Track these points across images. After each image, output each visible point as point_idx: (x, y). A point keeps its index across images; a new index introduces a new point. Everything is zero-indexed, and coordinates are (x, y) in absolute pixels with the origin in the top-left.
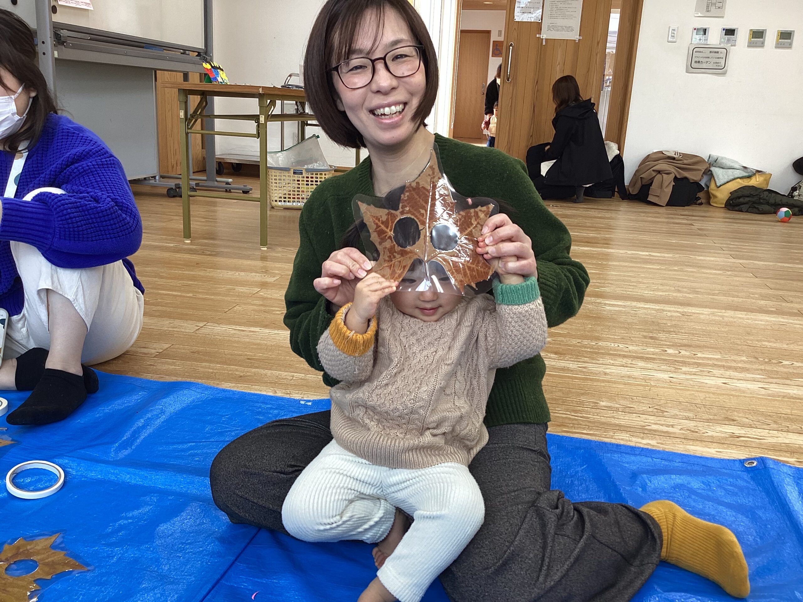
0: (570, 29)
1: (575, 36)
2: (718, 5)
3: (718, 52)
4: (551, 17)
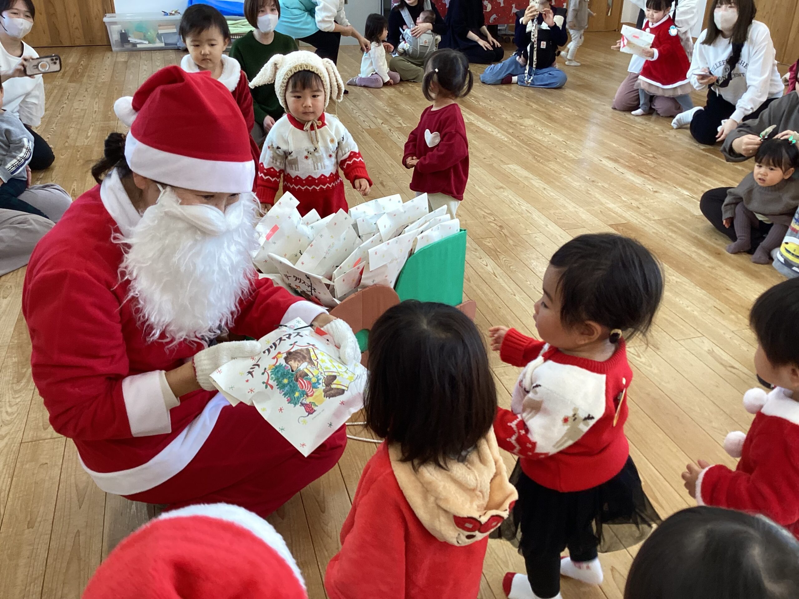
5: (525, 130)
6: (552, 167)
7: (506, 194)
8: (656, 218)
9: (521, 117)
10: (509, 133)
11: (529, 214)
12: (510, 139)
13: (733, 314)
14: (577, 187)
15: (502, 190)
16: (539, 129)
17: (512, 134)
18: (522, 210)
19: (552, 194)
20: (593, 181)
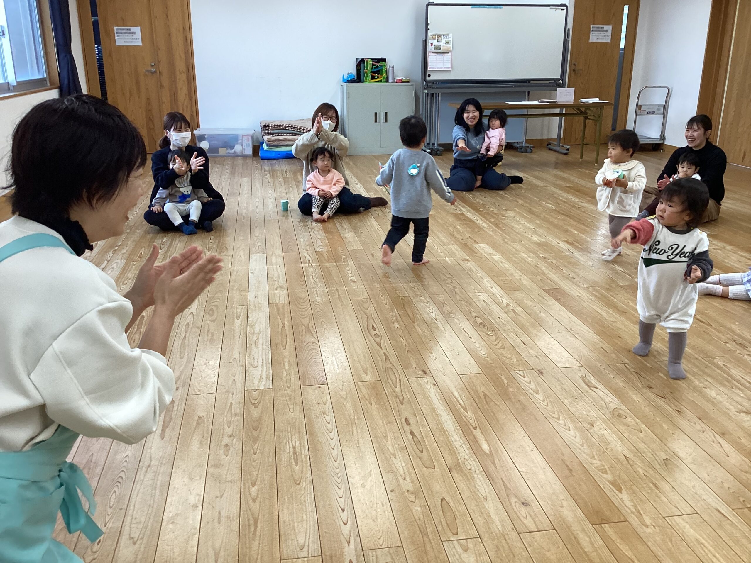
5: (504, 219)
6: (515, 246)
7: (468, 265)
8: (585, 286)
9: (506, 210)
10: (490, 222)
11: (481, 279)
12: (489, 226)
13: (615, 353)
14: (529, 262)
15: (467, 262)
16: (518, 219)
17: (493, 223)
18: (477, 276)
19: (507, 266)
20: (545, 258)
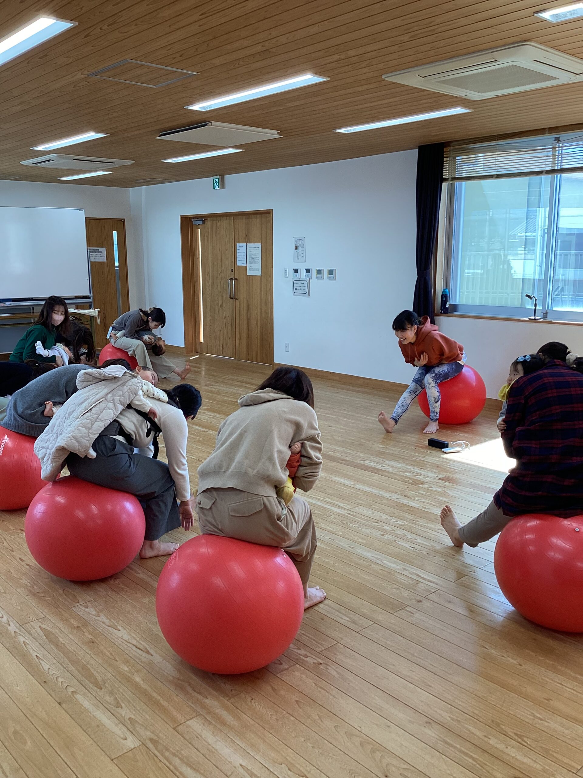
0: (257, 269)
1: (259, 273)
2: (302, 255)
3: (303, 283)
4: (250, 263)
